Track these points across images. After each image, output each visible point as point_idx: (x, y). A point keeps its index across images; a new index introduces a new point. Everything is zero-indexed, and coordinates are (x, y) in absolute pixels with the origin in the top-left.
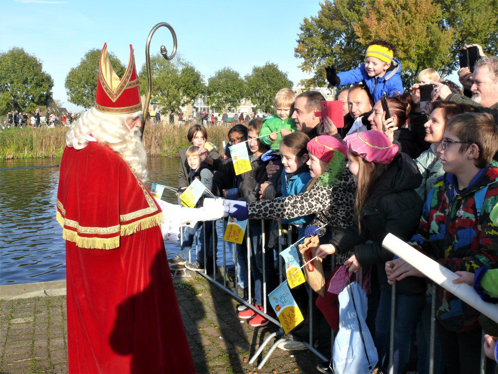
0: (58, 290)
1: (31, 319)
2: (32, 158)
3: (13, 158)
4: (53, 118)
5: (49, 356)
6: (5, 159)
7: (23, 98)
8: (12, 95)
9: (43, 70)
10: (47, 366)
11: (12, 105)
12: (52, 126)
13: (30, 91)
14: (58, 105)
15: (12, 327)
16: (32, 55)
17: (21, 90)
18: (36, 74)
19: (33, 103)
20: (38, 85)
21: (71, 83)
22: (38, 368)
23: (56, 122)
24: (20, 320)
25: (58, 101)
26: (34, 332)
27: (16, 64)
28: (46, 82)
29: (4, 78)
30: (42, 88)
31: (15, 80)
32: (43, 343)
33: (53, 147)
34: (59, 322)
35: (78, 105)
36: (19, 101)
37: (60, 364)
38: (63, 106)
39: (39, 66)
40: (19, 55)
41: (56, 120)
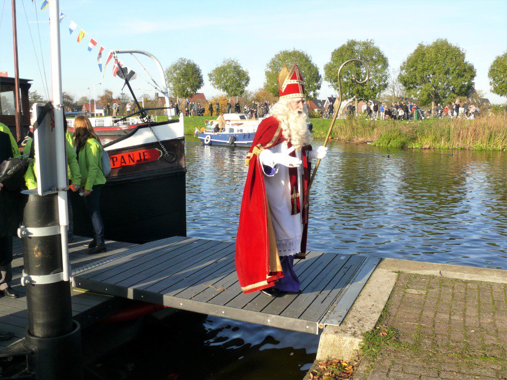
0: (453, 273)
1: (424, 292)
2: (448, 149)
3: (429, 148)
4: (473, 109)
5: (434, 326)
6: (422, 149)
7: (444, 89)
8: (433, 85)
9: (466, 60)
10: (430, 334)
11: (433, 96)
12: (472, 117)
13: (451, 82)
14: (479, 96)
15: (407, 296)
16: (455, 45)
17: (443, 81)
18: (458, 65)
19: (453, 94)
20: (460, 75)
21: (495, 72)
22: (422, 333)
23: (476, 113)
24: (414, 291)
25: (480, 91)
26: (424, 304)
27: (439, 55)
28: (470, 72)
29: (427, 69)
30: (463, 79)
31: (437, 71)
32: (431, 314)
33: (470, 139)
34: (448, 300)
35: (501, 96)
36: (440, 92)
37: (442, 335)
38: (485, 97)
39: (463, 56)
40: (443, 46)
41: (476, 111)
